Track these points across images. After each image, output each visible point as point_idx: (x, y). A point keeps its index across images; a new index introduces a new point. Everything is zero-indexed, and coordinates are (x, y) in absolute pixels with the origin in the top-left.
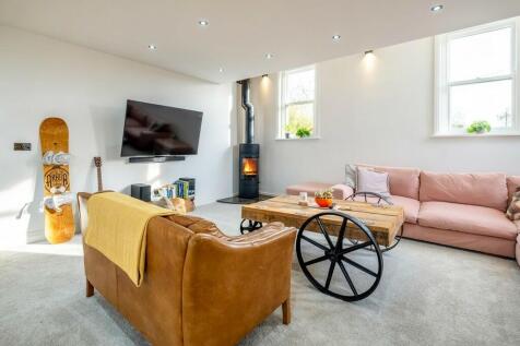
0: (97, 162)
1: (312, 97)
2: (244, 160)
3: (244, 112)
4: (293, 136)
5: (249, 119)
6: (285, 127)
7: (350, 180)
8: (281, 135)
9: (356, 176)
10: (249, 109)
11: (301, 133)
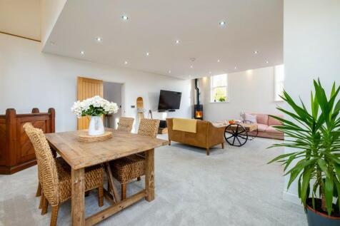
0: (150, 112)
1: (226, 84)
2: (197, 112)
3: (196, 91)
4: (217, 101)
5: (198, 94)
6: (213, 97)
7: (241, 118)
8: (212, 101)
9: (244, 116)
10: (198, 90)
11: (221, 100)
